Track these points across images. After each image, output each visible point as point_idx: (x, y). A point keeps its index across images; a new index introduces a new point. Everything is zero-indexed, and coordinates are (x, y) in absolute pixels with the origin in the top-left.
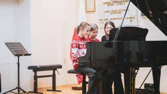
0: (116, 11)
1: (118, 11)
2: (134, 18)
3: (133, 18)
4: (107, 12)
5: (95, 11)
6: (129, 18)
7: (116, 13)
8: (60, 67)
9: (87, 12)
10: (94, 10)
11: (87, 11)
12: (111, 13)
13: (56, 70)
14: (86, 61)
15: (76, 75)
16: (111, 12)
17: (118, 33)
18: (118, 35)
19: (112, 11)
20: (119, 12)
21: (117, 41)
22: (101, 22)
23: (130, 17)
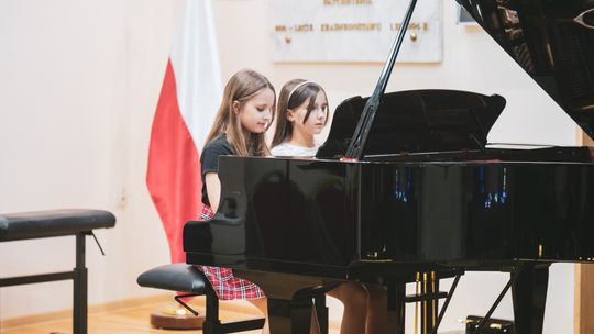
2: (425, 29)
3: (421, 26)
12: (327, 2)
13: (91, 233)
15: (177, 298)
17: (370, 124)
18: (366, 131)
22: (282, 36)
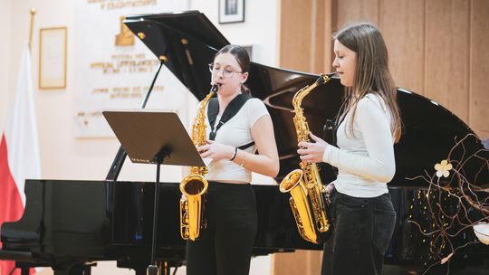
0: (126, 89)
1: (131, 91)
4: (102, 90)
5: (65, 87)
7: (125, 96)
9: (40, 88)
10: (62, 84)
11: (42, 86)
12: (112, 96)
14: (34, 235)
16: (111, 91)
18: (119, 162)
19: (115, 90)
20: (135, 92)
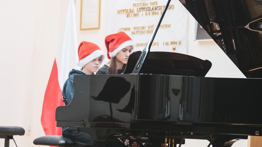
0: (143, 28)
1: (147, 29)
2: (180, 43)
3: (178, 42)
4: (125, 29)
5: (99, 28)
6: (169, 43)
7: (143, 33)
8: (21, 132)
9: (81, 29)
10: (97, 27)
11: (83, 28)
12: (133, 33)
13: (12, 138)
16: (132, 30)
17: (144, 59)
18: (142, 62)
19: (135, 29)
20: (150, 29)
21: (139, 73)
23: (173, 41)
